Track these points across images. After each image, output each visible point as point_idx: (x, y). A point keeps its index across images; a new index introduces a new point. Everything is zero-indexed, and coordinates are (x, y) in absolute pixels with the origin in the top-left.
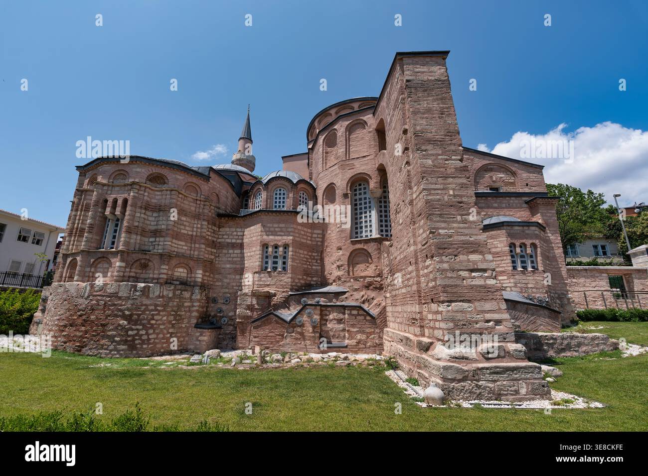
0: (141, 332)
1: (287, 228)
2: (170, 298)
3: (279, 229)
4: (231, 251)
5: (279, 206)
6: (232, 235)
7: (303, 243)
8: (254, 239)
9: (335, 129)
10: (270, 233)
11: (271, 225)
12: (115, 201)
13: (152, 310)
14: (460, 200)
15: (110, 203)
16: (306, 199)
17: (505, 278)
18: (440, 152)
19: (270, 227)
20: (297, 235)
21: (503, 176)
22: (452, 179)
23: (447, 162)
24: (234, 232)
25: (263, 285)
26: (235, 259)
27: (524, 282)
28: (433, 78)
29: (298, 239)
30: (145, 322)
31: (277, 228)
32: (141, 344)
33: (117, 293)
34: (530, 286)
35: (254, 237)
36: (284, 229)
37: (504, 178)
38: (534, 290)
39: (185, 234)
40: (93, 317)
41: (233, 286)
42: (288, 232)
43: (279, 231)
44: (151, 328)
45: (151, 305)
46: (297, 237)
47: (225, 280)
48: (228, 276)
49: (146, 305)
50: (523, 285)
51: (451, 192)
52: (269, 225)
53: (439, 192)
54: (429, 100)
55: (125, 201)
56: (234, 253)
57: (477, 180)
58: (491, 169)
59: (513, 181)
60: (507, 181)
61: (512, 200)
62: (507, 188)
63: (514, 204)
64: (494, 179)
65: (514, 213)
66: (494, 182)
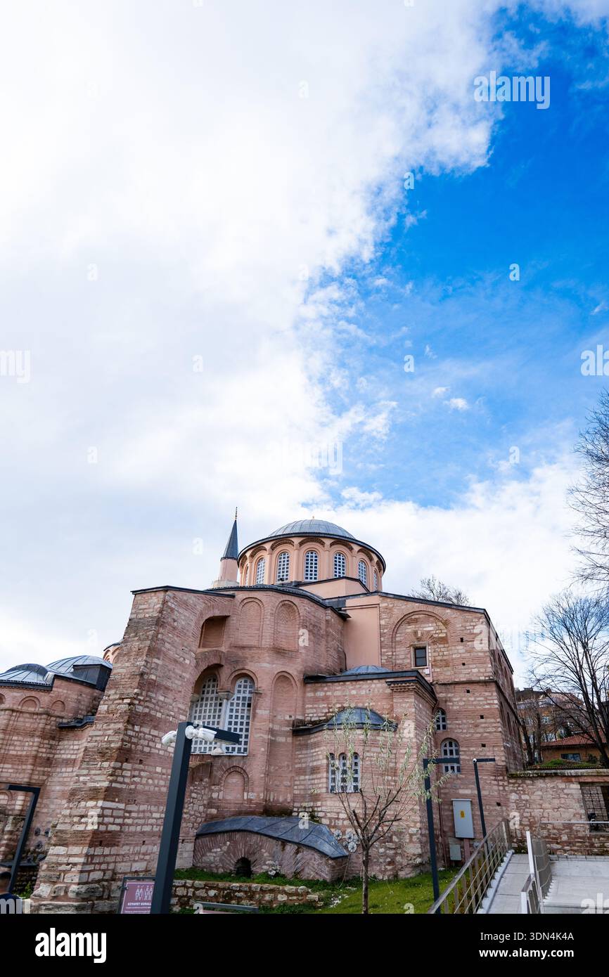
4: (63, 770)
6: (68, 749)
21: (432, 629)
24: (70, 746)
27: (335, 809)
34: (342, 816)
37: (432, 632)
38: (346, 823)
41: (57, 814)
47: (51, 806)
48: (55, 800)
50: (333, 815)
57: (397, 639)
58: (416, 621)
59: (444, 635)
60: (437, 635)
61: (375, 684)
62: (435, 646)
63: (376, 690)
64: (419, 635)
65: (374, 704)
66: (419, 639)
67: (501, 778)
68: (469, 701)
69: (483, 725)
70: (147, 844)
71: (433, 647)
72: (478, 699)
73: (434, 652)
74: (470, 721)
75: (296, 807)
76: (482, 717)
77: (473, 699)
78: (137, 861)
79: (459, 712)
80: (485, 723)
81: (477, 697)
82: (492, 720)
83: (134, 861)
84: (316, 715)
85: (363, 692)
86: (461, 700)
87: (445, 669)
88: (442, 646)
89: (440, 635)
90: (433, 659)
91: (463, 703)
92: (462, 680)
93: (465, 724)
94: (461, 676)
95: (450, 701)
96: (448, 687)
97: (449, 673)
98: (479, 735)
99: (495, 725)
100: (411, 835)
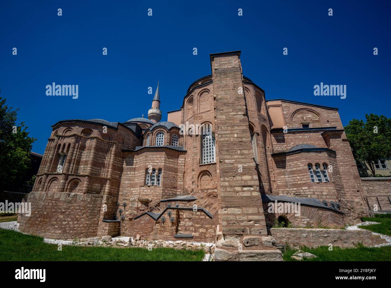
0: (70, 223)
1: (161, 158)
2: (89, 202)
3: (156, 159)
4: (129, 173)
5: (160, 144)
6: (130, 162)
7: (171, 167)
8: (142, 165)
9: (192, 95)
10: (151, 161)
11: (151, 156)
12: (64, 145)
13: (77, 209)
14: (241, 140)
15: (62, 147)
16: (177, 138)
17: (307, 188)
18: (231, 110)
19: (150, 158)
20: (168, 162)
21: (311, 116)
22: (237, 127)
23: (235, 117)
24: (131, 161)
25: (145, 194)
26: (130, 178)
27: (319, 190)
28: (231, 67)
29: (167, 164)
30: (72, 217)
31: (155, 158)
32: (70, 230)
33: (59, 198)
34: (324, 193)
35: (142, 164)
36: (159, 159)
37: (311, 118)
38: (328, 197)
39: (101, 163)
40: (45, 213)
41: (129, 195)
42: (161, 160)
43: (156, 160)
44: (75, 220)
45: (77, 206)
46: (167, 163)
47: (124, 191)
48: (126, 188)
49: (74, 206)
50: (319, 193)
51: (236, 136)
52: (150, 156)
53: (228, 135)
54: (227, 80)
55: (69, 145)
56: (130, 174)
57: (293, 120)
58: (303, 113)
59: (318, 119)
60: (314, 119)
63: (313, 136)
66: (305, 121)
71: (313, 124)
82: (350, 156)
88: (318, 124)
89: (316, 119)
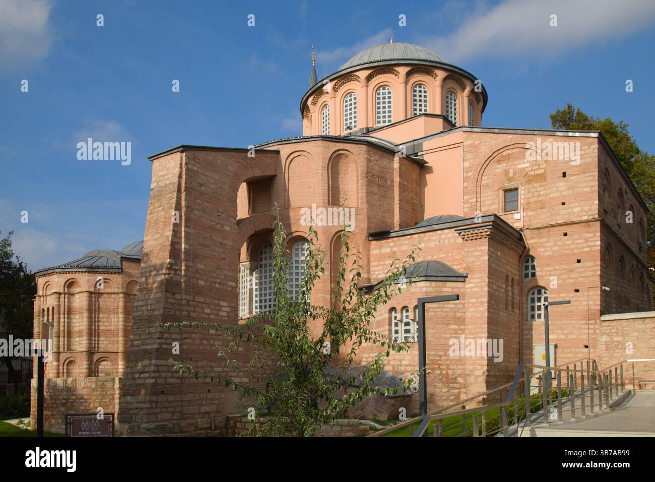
2: (94, 388)
21: (527, 165)
34: (404, 363)
37: (528, 169)
38: (409, 368)
50: (396, 362)
57: (484, 182)
58: (508, 157)
59: (543, 171)
60: (533, 172)
61: (445, 234)
62: (530, 186)
63: (447, 241)
64: (511, 174)
65: (444, 255)
66: (510, 180)
67: (593, 322)
68: (566, 245)
69: (579, 270)
70: (212, 392)
71: (527, 187)
72: (576, 242)
73: (528, 192)
74: (563, 267)
75: (365, 358)
76: (579, 261)
77: (570, 242)
78: (205, 405)
79: (550, 258)
80: (583, 267)
81: (577, 239)
82: (591, 264)
83: (202, 405)
84: (381, 272)
85: (432, 244)
86: (555, 245)
87: (540, 211)
88: (538, 184)
89: (537, 172)
90: (526, 200)
91: (558, 248)
92: (559, 222)
93: (557, 270)
94: (558, 217)
95: (543, 247)
96: (541, 231)
97: (544, 216)
98: (572, 281)
99: (592, 268)
100: (477, 377)
